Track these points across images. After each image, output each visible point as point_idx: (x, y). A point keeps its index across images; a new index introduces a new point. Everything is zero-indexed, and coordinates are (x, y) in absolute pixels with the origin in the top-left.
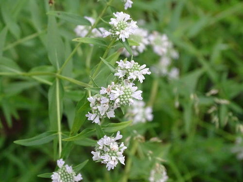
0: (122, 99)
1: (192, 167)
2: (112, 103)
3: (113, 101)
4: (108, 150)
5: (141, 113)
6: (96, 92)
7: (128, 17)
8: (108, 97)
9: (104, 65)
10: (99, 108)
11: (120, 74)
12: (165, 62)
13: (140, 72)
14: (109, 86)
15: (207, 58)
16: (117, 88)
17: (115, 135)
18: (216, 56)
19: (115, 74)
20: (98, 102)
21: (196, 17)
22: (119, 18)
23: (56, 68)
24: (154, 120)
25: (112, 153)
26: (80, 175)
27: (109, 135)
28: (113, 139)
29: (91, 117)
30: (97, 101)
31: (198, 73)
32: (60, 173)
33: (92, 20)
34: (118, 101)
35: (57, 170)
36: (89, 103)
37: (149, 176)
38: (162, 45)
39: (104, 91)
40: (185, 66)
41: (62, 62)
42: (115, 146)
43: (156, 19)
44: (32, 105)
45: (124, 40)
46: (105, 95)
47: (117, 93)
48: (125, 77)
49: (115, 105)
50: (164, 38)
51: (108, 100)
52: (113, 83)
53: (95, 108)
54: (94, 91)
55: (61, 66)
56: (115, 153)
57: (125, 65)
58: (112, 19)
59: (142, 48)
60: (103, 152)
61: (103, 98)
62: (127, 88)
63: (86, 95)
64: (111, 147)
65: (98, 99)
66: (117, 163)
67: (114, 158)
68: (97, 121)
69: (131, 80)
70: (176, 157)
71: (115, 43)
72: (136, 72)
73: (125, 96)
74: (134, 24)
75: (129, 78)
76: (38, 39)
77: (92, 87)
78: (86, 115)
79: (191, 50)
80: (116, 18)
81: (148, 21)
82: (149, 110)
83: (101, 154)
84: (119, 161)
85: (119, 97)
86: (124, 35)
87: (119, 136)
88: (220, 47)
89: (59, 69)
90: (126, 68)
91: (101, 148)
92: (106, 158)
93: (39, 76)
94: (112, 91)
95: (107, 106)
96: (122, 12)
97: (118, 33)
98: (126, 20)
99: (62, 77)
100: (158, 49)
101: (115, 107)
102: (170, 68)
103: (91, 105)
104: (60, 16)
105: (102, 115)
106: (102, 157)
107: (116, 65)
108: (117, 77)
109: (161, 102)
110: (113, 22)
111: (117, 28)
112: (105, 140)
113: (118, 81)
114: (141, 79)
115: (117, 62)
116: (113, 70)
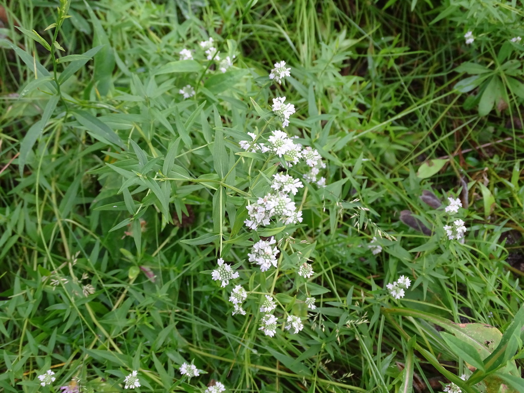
0: (277, 210)
1: (334, 259)
2: (267, 212)
3: (269, 211)
4: (263, 253)
5: (293, 215)
6: (254, 201)
7: (285, 135)
8: (264, 207)
9: (262, 177)
10: (256, 216)
11: (276, 186)
12: (316, 171)
13: (294, 186)
14: (265, 196)
15: (350, 169)
16: (272, 199)
17: (269, 241)
18: (358, 168)
19: (272, 187)
20: (255, 211)
21: (343, 135)
22: (277, 136)
23: (220, 176)
24: (304, 222)
25: (266, 256)
26: (237, 273)
27: (264, 239)
28: (267, 243)
29: (249, 224)
30: (254, 209)
31: (342, 181)
32: (220, 271)
33: (254, 136)
34: (273, 211)
35: (217, 268)
36: (247, 211)
37: (298, 270)
38: (313, 158)
39: (260, 201)
40: (332, 176)
41: (226, 172)
42: (269, 251)
43: (309, 134)
44: (202, 203)
45: (280, 156)
46: (262, 205)
47: (272, 203)
48: (280, 189)
49: (270, 214)
50: (316, 152)
51: (264, 210)
52: (269, 194)
53: (252, 216)
54: (252, 201)
55: (225, 175)
56: (269, 256)
57: (280, 178)
58: (270, 137)
59: (296, 161)
60: (258, 255)
61: (260, 207)
62: (282, 199)
63: (246, 204)
64: (265, 251)
65: (256, 208)
66: (270, 265)
67: (267, 261)
68: (254, 227)
69: (286, 192)
70: (320, 251)
71: (272, 158)
72: (290, 185)
73: (280, 207)
74: (290, 142)
75: (283, 190)
76: (207, 148)
77: (251, 195)
78: (245, 222)
79: (338, 161)
80: (274, 136)
81: (302, 136)
82: (300, 214)
83: (256, 256)
84: (272, 264)
85: (274, 207)
86: (280, 152)
87: (273, 241)
88: (361, 161)
89: (222, 178)
90: (282, 181)
91: (256, 251)
92: (260, 261)
93: (206, 182)
94: (269, 202)
95: (263, 214)
96: (280, 131)
97: (275, 149)
98: (283, 138)
99: (226, 185)
100: (309, 162)
101: (270, 215)
102: (318, 176)
103: (249, 213)
104: (225, 132)
105: (259, 222)
106: (257, 260)
107: (273, 178)
108: (273, 189)
109: (309, 205)
110: (272, 139)
111: (275, 145)
112: (260, 244)
113: (274, 192)
114: (295, 191)
115: (274, 175)
116: (269, 182)
